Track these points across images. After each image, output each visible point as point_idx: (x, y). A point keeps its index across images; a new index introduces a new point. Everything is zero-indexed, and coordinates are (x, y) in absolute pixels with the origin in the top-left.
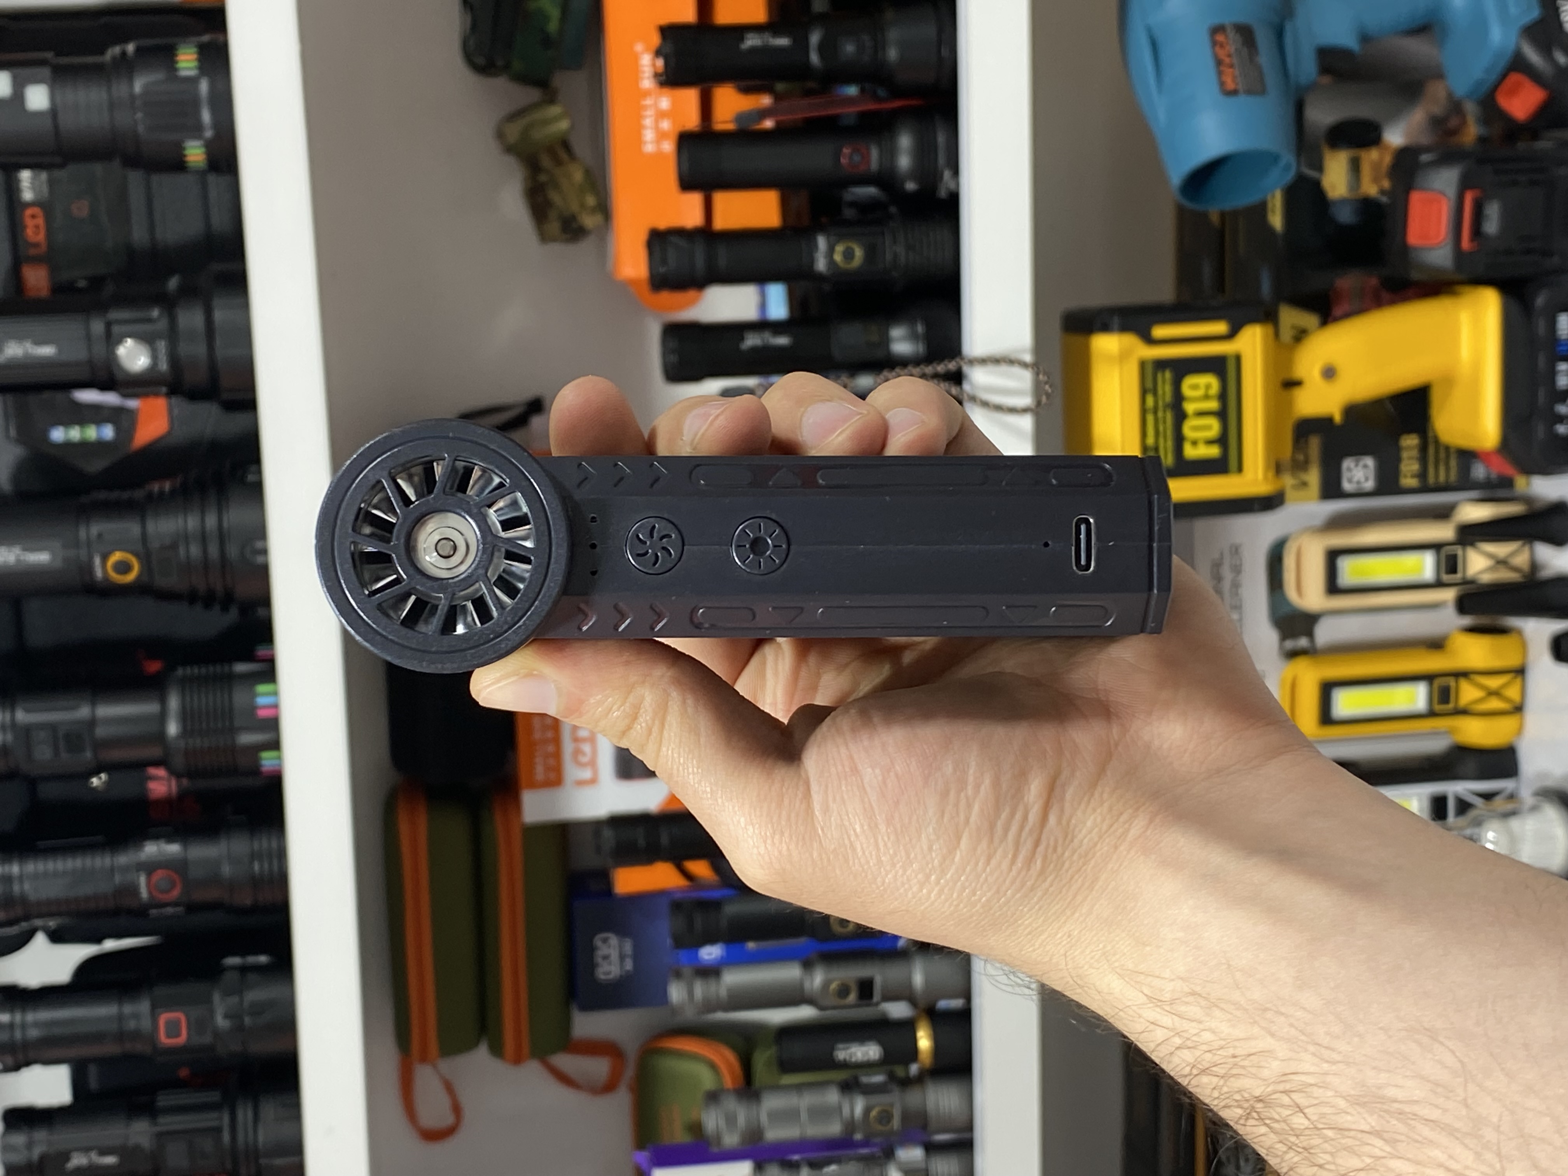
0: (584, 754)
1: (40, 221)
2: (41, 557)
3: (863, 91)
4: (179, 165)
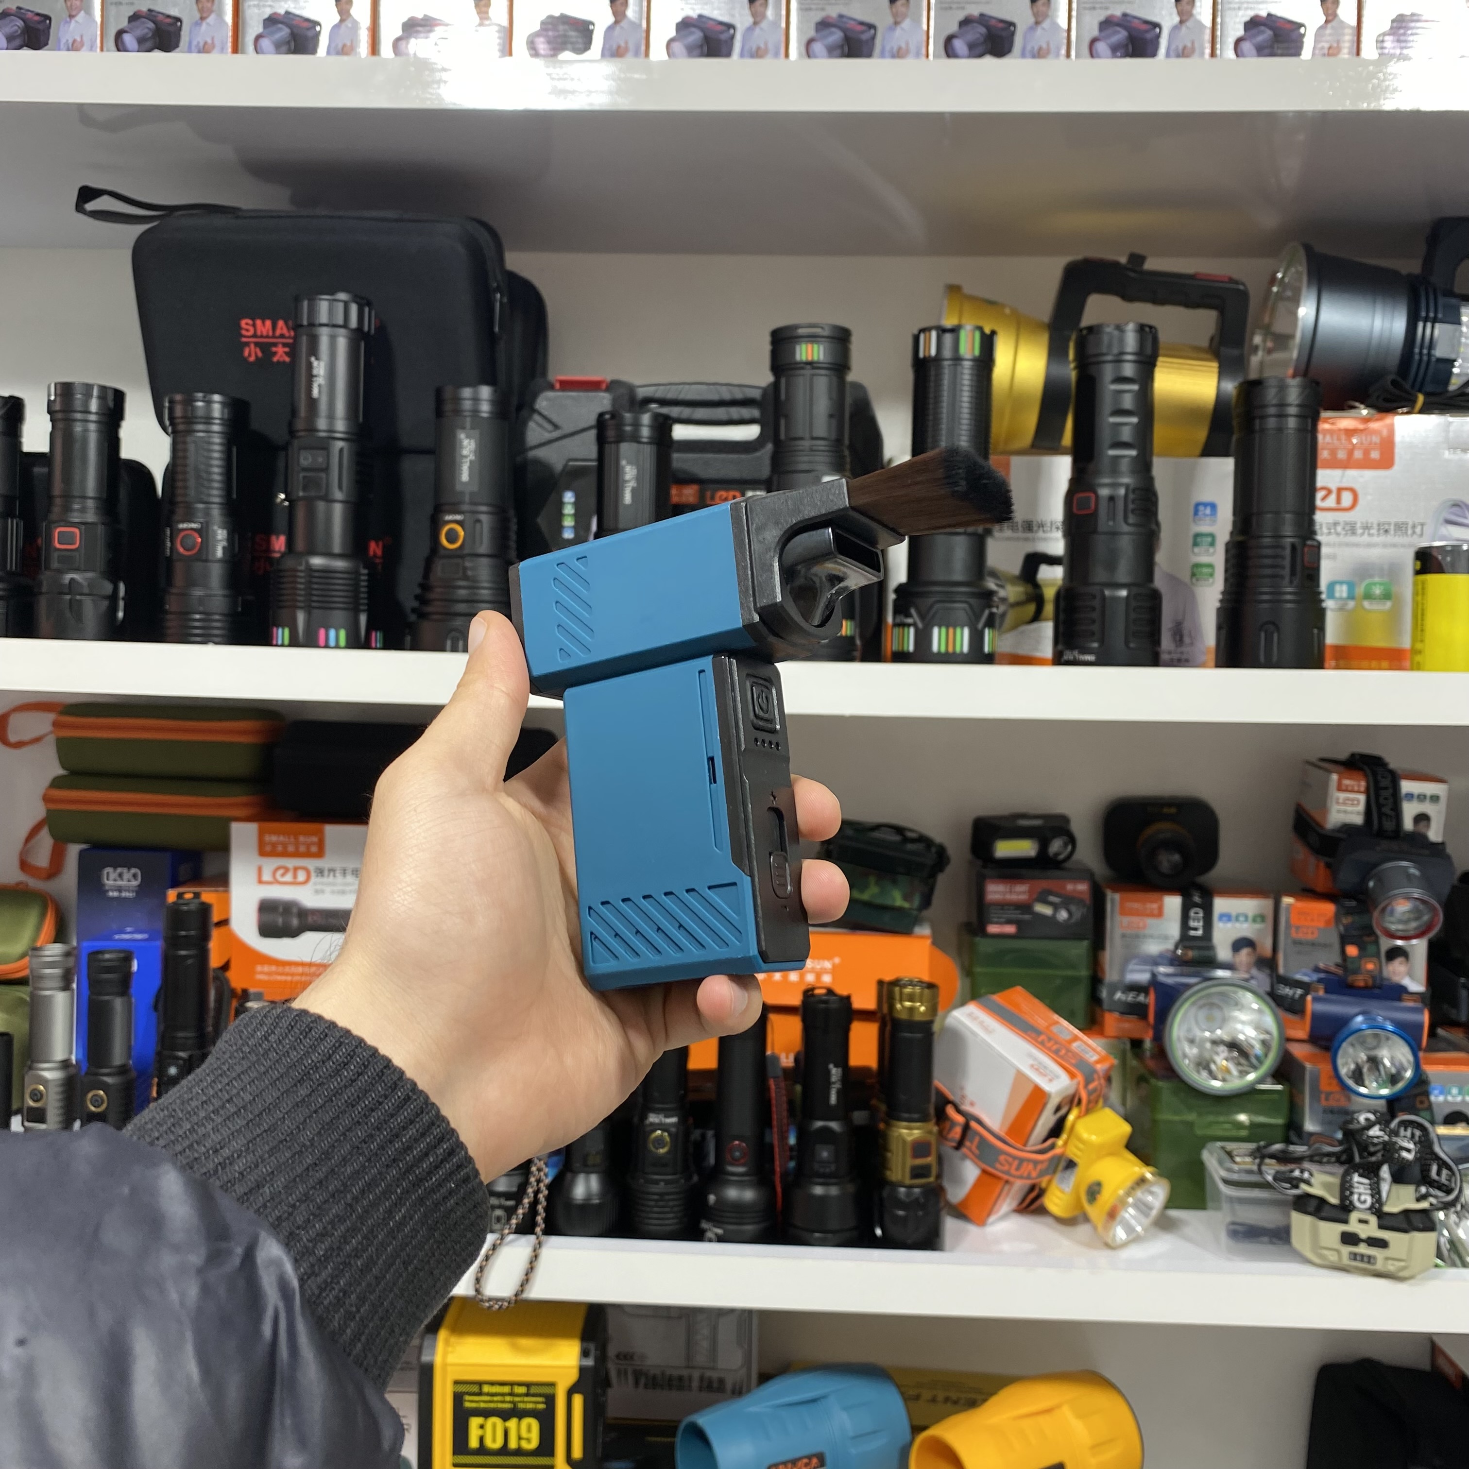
0: (283, 875)
2: (465, 476)
3: (791, 1149)
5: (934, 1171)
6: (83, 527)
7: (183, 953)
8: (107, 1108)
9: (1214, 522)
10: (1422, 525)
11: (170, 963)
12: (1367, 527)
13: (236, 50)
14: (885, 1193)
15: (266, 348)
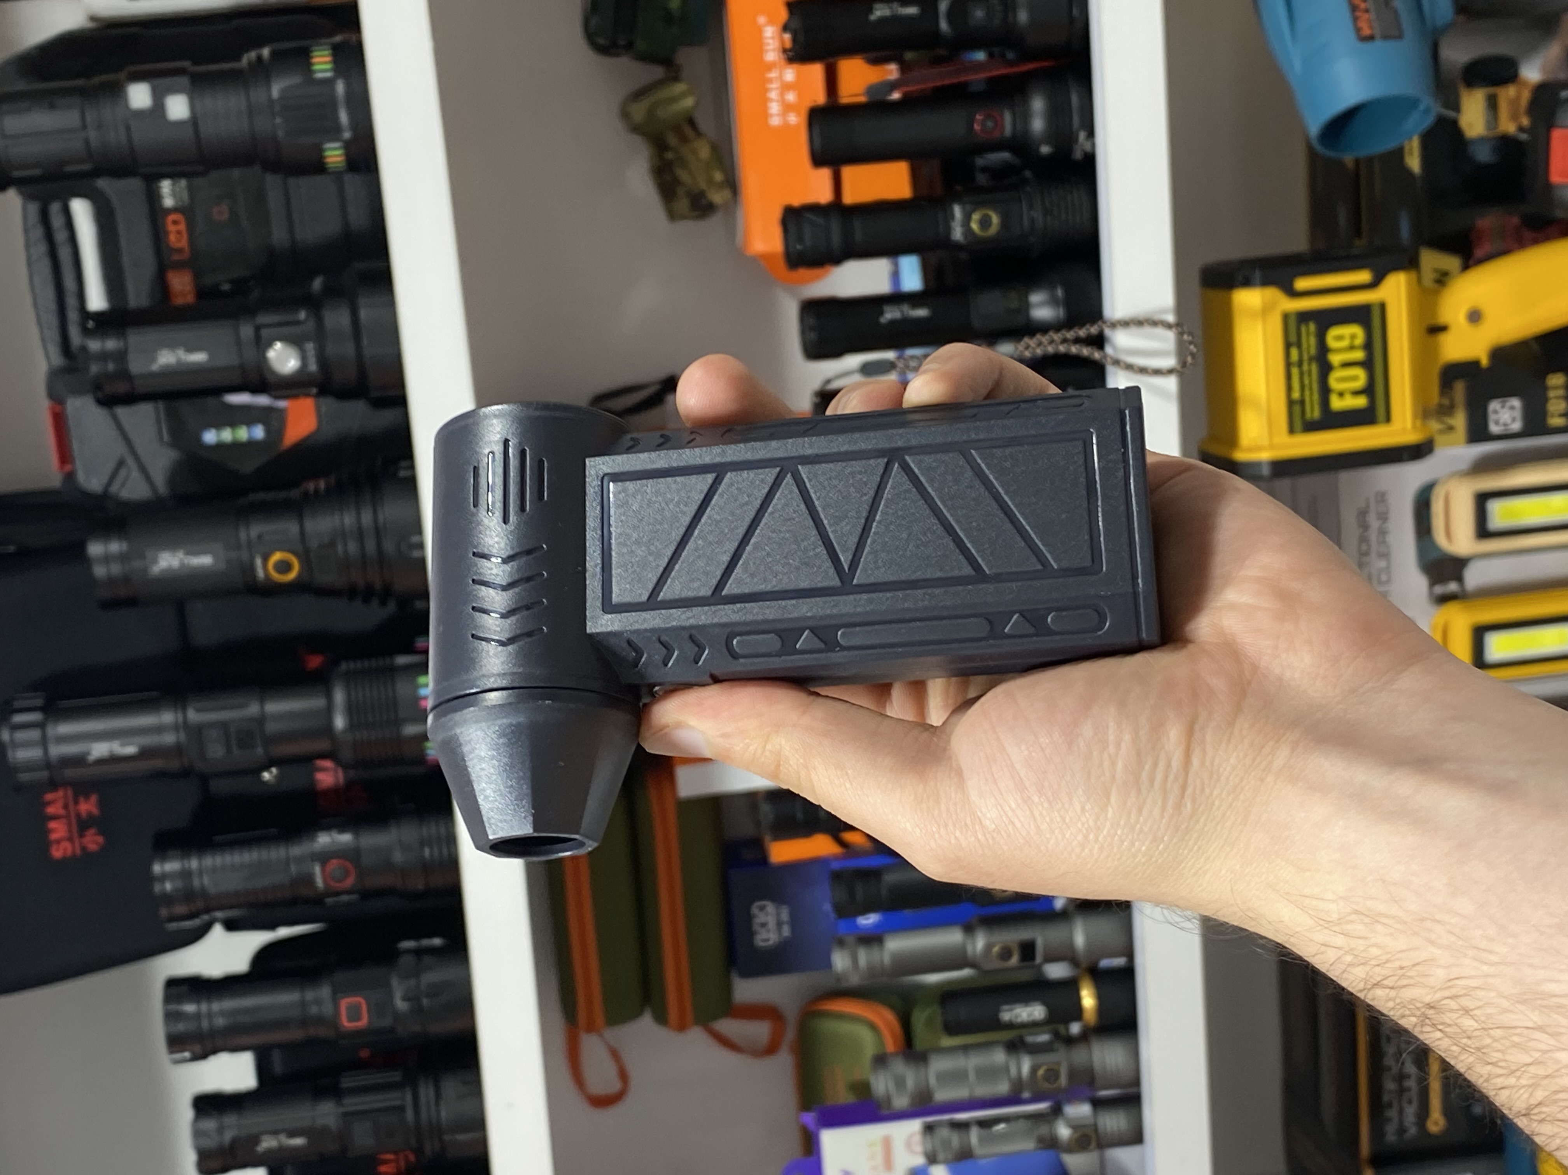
1: (182, 227)
2: (205, 560)
3: (991, 55)
4: (319, 167)
6: (338, 997)
15: (84, 825)
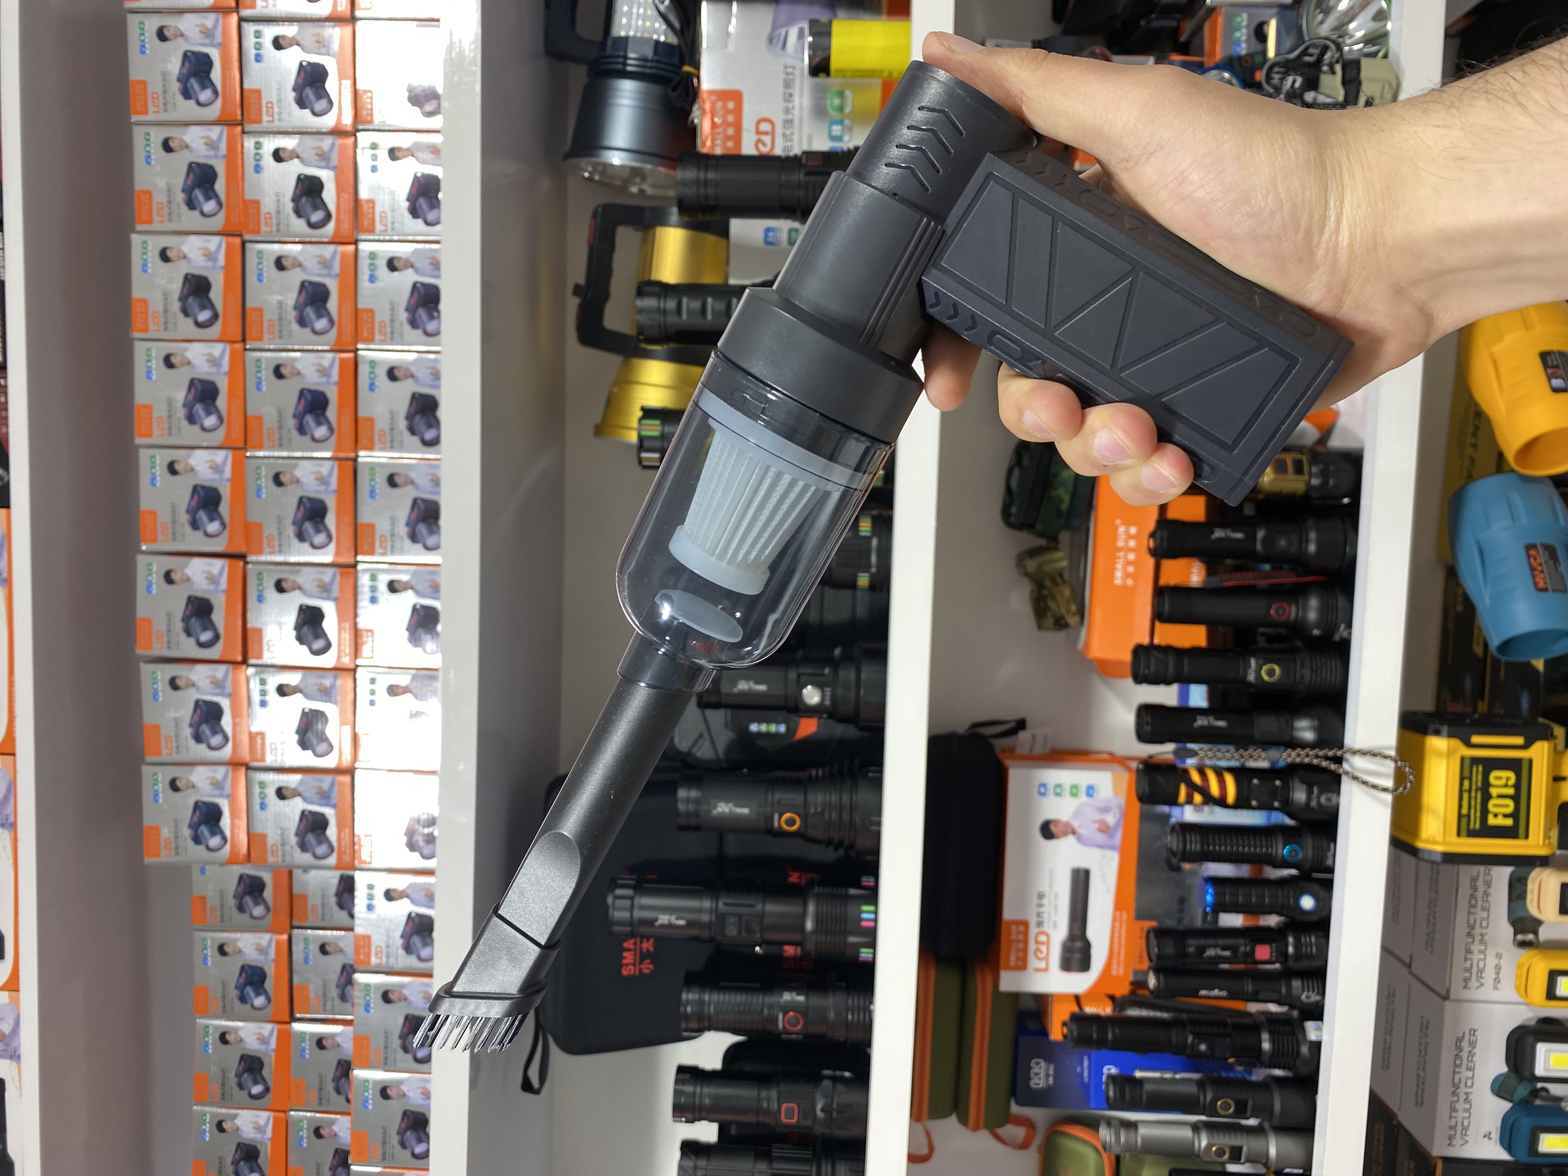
0: (1041, 952)
2: (745, 811)
3: (1272, 569)
5: (1297, 456)
6: (781, 1100)
7: (1110, 1036)
8: (1232, 1099)
9: (780, 229)
10: (786, 67)
11: (1119, 1045)
12: (787, 111)
13: (430, 976)
14: (1314, 495)
15: (643, 956)
